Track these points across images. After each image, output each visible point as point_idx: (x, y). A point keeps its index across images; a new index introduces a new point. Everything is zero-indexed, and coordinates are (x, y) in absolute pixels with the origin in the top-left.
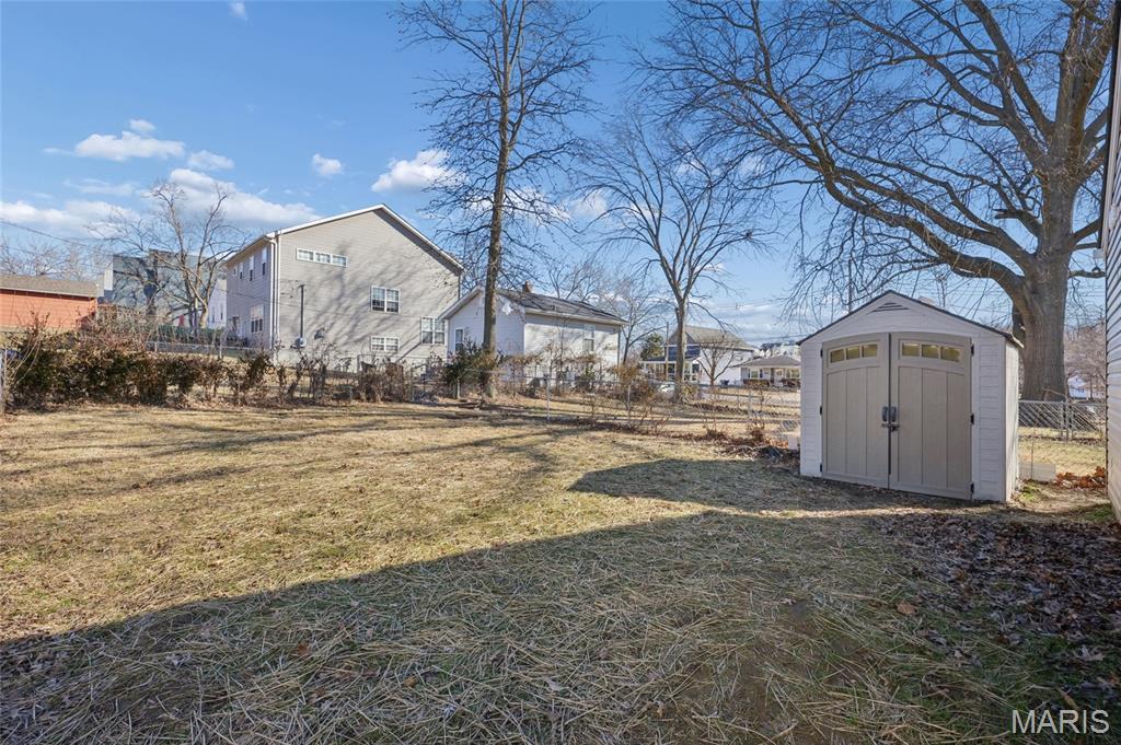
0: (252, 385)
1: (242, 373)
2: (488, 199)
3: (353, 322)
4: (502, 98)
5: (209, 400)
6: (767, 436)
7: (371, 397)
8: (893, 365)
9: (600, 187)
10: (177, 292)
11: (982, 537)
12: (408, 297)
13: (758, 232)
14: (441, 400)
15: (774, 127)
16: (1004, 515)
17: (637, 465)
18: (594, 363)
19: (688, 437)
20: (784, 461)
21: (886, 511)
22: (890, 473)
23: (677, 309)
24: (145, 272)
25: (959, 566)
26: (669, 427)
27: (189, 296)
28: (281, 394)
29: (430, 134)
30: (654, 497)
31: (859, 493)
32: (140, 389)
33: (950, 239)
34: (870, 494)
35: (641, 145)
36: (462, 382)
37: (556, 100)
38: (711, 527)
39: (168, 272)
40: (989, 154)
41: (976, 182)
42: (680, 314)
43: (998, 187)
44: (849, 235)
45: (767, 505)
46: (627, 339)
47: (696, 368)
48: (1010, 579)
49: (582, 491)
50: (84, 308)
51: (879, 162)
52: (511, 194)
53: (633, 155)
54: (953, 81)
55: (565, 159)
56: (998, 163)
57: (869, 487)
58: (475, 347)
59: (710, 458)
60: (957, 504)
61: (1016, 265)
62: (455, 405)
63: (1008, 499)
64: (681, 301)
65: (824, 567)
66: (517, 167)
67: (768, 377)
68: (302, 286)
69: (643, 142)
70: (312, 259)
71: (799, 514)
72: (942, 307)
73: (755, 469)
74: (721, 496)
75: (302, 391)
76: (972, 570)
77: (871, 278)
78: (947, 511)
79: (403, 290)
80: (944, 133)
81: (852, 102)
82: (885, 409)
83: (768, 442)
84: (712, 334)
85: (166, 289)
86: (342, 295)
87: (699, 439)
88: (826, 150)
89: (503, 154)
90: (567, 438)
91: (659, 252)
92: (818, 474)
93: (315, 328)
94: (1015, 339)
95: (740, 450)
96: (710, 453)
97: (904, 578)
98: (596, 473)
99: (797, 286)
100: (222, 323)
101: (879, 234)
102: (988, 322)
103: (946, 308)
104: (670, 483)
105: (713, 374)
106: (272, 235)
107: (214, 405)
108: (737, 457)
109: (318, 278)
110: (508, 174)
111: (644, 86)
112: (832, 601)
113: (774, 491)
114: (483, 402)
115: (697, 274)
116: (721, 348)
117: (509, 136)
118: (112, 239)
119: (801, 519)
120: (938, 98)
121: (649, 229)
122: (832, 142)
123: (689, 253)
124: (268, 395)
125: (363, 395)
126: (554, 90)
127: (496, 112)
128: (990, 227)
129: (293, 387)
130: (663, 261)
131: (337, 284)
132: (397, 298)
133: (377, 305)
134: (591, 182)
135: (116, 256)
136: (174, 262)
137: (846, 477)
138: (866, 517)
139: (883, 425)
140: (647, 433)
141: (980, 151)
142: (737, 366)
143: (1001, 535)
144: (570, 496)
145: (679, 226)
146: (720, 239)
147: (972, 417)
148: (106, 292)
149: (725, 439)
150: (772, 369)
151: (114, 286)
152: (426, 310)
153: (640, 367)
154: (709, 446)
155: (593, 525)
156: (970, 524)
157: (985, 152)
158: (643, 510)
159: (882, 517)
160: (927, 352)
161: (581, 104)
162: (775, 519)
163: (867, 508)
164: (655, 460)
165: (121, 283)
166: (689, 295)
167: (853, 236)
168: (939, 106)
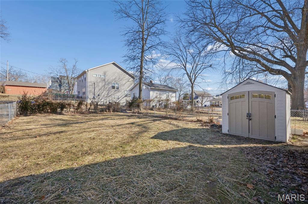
0: (79, 108)
1: (76, 105)
2: (139, 58)
3: (108, 92)
4: (142, 32)
5: (68, 112)
6: (214, 121)
7: (109, 111)
8: (250, 100)
9: (170, 54)
10: (66, 85)
11: (278, 156)
12: (121, 85)
13: (214, 65)
14: (128, 111)
15: (217, 36)
16: (286, 147)
17: (174, 130)
18: (168, 101)
19: (192, 121)
20: (218, 128)
21: (247, 145)
22: (249, 132)
23: (191, 86)
24: (59, 81)
25: (270, 168)
26: (187, 118)
27: (69, 87)
28: (86, 111)
29: (125, 43)
30: (176, 141)
31: (239, 139)
32: (51, 110)
33: (269, 64)
34: (243, 139)
35: (181, 43)
36: (133, 107)
37: (157, 32)
38: (190, 151)
39: (64, 81)
40: (280, 40)
41: (277, 48)
42: (192, 87)
43: (283, 49)
44: (238, 64)
45: (210, 143)
46: (179, 94)
47: (197, 102)
48: (289, 174)
49: (155, 138)
50: (44, 90)
51: (248, 44)
52: (146, 57)
53: (178, 45)
54: (269, 20)
55: (159, 47)
56: (283, 42)
57: (243, 137)
58: (136, 97)
59: (196, 128)
60: (270, 143)
61: (289, 71)
62: (131, 113)
63: (287, 141)
64: (192, 84)
65: (224, 167)
66: (147, 50)
67: (217, 104)
68: (94, 83)
69: (181, 42)
70: (97, 76)
71: (219, 146)
72: (265, 83)
73: (209, 131)
74: (196, 140)
75: (92, 109)
76: (275, 169)
77: (245, 76)
78: (267, 145)
79: (120, 83)
80: (267, 35)
81: (238, 26)
82: (248, 114)
83: (214, 123)
84: (201, 93)
85: (64, 85)
86: (105, 85)
87: (195, 122)
88: (231, 40)
89: (143, 47)
90: (158, 122)
91: (186, 71)
92: (227, 133)
93: (98, 93)
94: (289, 92)
95: (205, 125)
96: (197, 126)
97: (250, 172)
98: (162, 132)
99: (223, 78)
100: (76, 93)
101: (248, 64)
102: (281, 87)
103: (267, 83)
104: (182, 136)
105: (202, 103)
106: (87, 70)
107: (69, 114)
108: (204, 127)
109: (99, 80)
110: (144, 52)
111: (180, 26)
112: (224, 182)
113: (213, 138)
114: (138, 112)
115: (197, 77)
116: (204, 96)
117: (144, 42)
118: (51, 73)
119: (220, 148)
120: (265, 25)
121: (184, 65)
122: (233, 38)
123: (194, 71)
124: (83, 111)
125: (107, 111)
126: (156, 29)
127: (141, 35)
128: (281, 60)
129: (89, 109)
130: (187, 74)
131: (104, 82)
132: (118, 86)
133: (113, 87)
134: (167, 53)
135: (52, 77)
136: (65, 78)
137: (236, 134)
138: (240, 148)
139: (247, 119)
140: (181, 120)
141: (277, 39)
142: (209, 101)
143: (285, 155)
144: (151, 140)
145: (191, 64)
146: (203, 67)
147: (275, 116)
148: (50, 86)
149: (202, 122)
150: (218, 102)
151: (52, 84)
152: (126, 88)
153: (183, 102)
154: (197, 124)
155: (155, 150)
156: (274, 151)
157: (279, 39)
158: (171, 145)
159: (246, 148)
160: (260, 97)
161: (163, 32)
162: (211, 148)
163: (241, 144)
164: (180, 128)
165: (53, 84)
166: (195, 82)
167: (239, 64)
168: (265, 27)
